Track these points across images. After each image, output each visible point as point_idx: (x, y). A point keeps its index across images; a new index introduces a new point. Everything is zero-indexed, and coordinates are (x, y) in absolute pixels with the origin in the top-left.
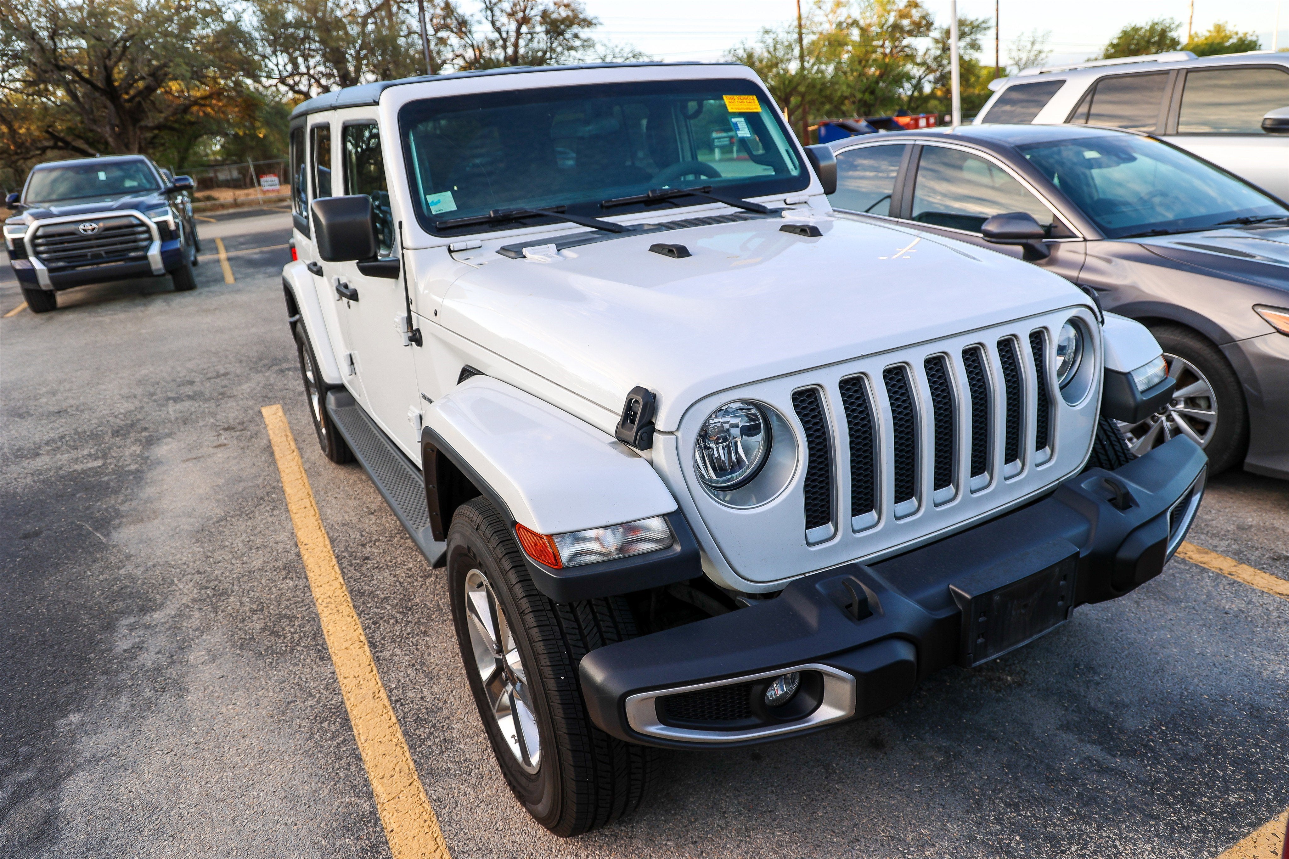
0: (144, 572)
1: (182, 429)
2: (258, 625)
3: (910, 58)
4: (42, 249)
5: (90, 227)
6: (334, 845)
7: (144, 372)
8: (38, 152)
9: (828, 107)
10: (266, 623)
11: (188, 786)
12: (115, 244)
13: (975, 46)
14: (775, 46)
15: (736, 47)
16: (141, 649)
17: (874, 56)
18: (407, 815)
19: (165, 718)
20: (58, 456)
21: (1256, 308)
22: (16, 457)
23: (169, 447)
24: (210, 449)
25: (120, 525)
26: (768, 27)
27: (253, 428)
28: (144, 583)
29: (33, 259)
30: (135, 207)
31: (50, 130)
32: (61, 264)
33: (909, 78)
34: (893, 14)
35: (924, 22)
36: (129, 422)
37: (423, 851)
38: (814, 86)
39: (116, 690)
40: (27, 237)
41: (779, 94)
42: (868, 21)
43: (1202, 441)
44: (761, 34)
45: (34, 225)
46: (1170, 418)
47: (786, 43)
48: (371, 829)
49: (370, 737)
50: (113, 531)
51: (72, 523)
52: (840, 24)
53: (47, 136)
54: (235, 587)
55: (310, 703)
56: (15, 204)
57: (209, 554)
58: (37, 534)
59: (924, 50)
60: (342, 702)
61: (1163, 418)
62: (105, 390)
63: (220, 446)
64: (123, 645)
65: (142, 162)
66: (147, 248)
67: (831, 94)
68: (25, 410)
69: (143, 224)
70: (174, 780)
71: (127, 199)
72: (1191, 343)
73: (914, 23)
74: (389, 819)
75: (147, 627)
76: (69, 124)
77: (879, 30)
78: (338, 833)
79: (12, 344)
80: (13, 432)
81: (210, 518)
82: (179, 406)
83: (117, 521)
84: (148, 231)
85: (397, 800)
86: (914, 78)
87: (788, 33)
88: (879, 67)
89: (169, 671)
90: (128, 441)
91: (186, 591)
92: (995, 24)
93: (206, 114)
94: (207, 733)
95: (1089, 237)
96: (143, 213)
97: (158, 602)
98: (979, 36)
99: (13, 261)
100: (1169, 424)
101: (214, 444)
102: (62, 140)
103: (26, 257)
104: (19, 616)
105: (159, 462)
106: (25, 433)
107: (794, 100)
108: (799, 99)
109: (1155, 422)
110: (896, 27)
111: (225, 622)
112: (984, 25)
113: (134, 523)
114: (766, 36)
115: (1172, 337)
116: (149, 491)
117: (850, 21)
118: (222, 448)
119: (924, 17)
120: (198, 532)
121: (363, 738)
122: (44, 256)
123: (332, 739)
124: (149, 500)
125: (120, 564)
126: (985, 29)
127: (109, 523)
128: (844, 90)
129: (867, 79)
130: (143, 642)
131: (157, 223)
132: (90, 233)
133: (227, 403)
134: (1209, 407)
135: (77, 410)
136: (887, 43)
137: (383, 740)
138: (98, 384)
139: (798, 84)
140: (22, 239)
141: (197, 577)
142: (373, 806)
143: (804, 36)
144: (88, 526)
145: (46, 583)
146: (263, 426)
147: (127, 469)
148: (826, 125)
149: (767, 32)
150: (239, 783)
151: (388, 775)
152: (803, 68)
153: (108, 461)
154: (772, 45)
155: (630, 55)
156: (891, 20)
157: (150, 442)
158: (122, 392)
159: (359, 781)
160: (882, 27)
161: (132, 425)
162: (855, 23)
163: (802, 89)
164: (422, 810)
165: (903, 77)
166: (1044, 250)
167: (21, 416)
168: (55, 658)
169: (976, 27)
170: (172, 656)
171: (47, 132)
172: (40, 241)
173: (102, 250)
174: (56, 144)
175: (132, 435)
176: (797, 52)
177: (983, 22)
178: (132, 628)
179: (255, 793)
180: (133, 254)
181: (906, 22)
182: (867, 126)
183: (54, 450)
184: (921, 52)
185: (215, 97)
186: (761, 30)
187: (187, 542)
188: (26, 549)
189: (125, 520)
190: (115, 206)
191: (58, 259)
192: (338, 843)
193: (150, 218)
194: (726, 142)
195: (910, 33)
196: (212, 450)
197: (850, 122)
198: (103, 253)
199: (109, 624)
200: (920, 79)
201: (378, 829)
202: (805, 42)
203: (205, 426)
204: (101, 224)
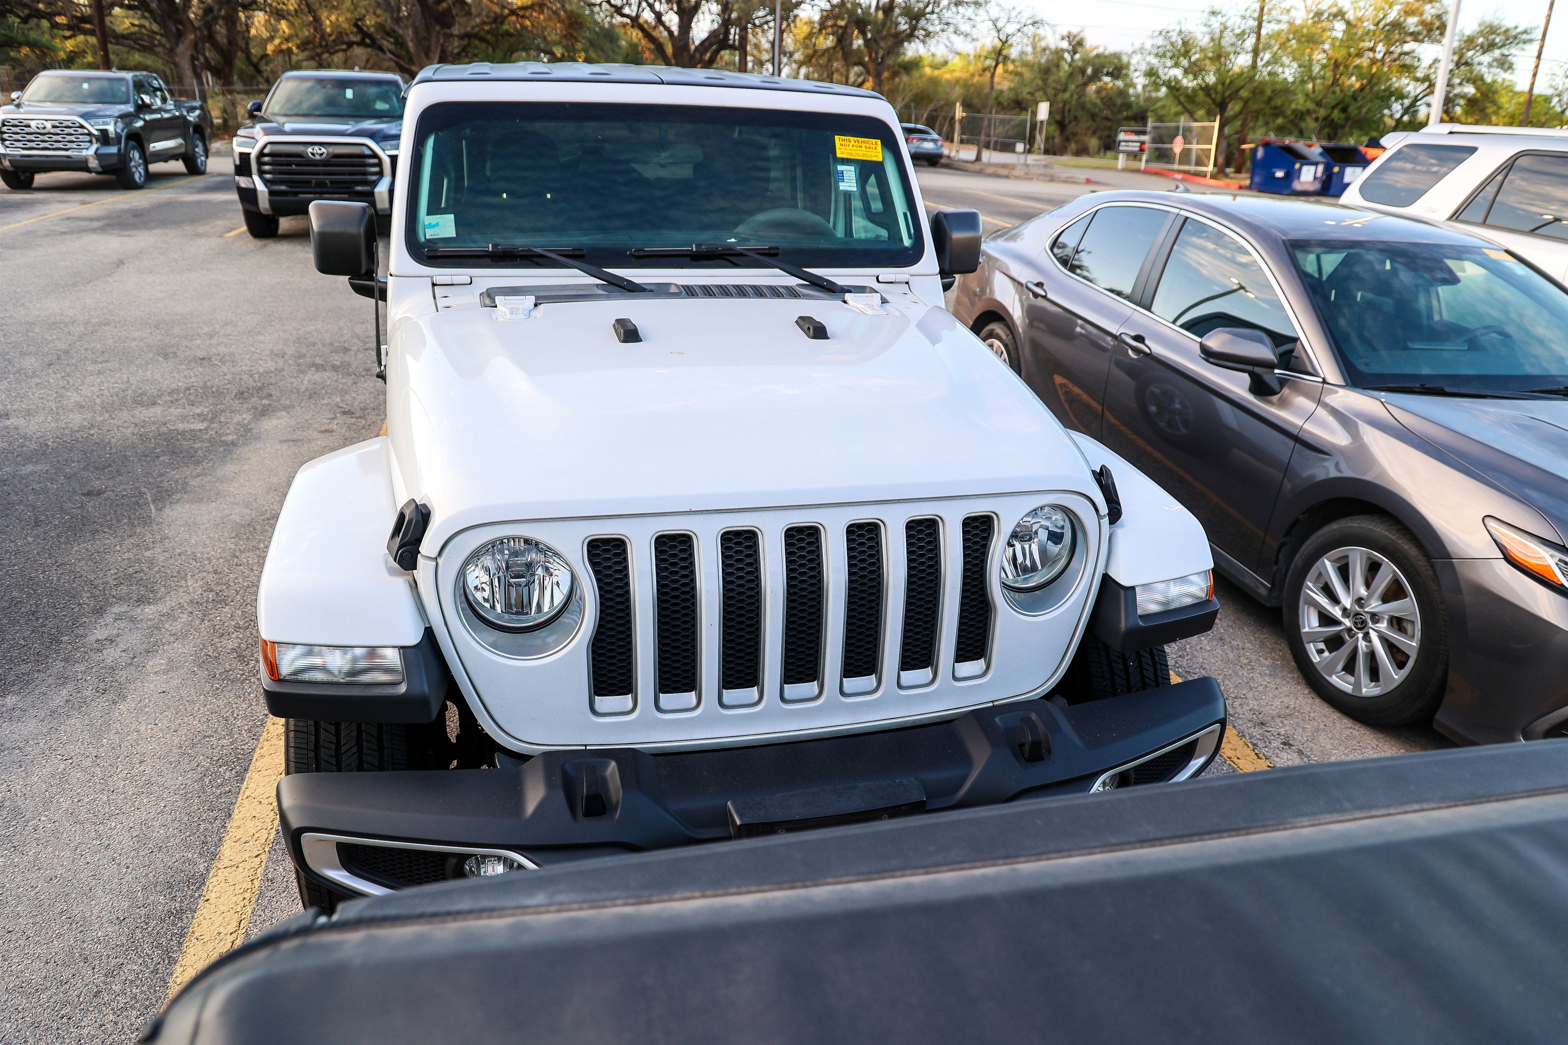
0: (167, 559)
1: (303, 404)
2: (231, 645)
3: (1407, 69)
4: (267, 168)
5: (319, 152)
6: (148, 898)
7: (311, 328)
8: (344, 47)
9: (1280, 121)
10: (240, 644)
11: (61, 800)
12: (343, 174)
13: (1504, 64)
14: (1222, 32)
15: (1170, 28)
16: (112, 641)
17: (1358, 61)
18: (232, 888)
19: (87, 722)
20: (172, 410)
21: (1487, 520)
22: (135, 402)
23: (278, 422)
24: (315, 432)
25: (178, 501)
26: (1217, 8)
27: (372, 417)
28: (159, 572)
29: (256, 178)
30: (372, 135)
31: (360, 23)
32: (283, 188)
33: (1401, 96)
34: (1397, 8)
35: (1437, 24)
36: (259, 384)
37: (221, 930)
38: (1262, 92)
39: (63, 680)
40: (254, 153)
41: (1213, 96)
42: (1360, 14)
43: (1396, 677)
44: (1206, 14)
45: (263, 140)
46: (1367, 637)
47: (1238, 31)
48: (190, 893)
49: (253, 795)
50: (167, 507)
51: (138, 488)
52: (1319, 14)
53: (355, 30)
54: (238, 597)
55: (224, 742)
56: (255, 113)
57: (238, 554)
58: (99, 493)
59: (1431, 62)
60: (254, 750)
61: (1360, 635)
62: (261, 342)
63: (326, 431)
64: (100, 634)
65: (395, 83)
66: (375, 184)
67: (1283, 105)
68: (175, 350)
69: (375, 155)
70: (54, 790)
71: (369, 125)
72: (1406, 547)
73: (1423, 23)
74: (214, 887)
75: (132, 620)
76: (379, 20)
77: (1372, 27)
78: (158, 888)
79: (209, 270)
80: (149, 373)
81: (263, 513)
82: (318, 377)
83: (179, 496)
84: (380, 164)
85: (234, 868)
86: (1407, 97)
87: (1244, 17)
88: (1360, 77)
89: (121, 673)
90: (245, 406)
91: (191, 589)
92: (1540, 37)
93: (524, 27)
94: (113, 748)
95: (1330, 379)
96: (377, 143)
97: (159, 595)
98: (1513, 51)
99: (237, 178)
100: (1364, 643)
101: (323, 428)
102: (370, 36)
103: (249, 174)
104: (31, 579)
105: (258, 438)
106: (158, 376)
107: (1234, 108)
108: (1241, 104)
109: (1351, 637)
110: (1396, 25)
111: (205, 633)
112: (1524, 36)
113: (191, 501)
114: (1213, 19)
115: (1387, 533)
116: (230, 468)
117: (1334, 10)
118: (327, 435)
119: (1439, 17)
120: (243, 526)
121: (248, 793)
122: (268, 176)
123: (218, 787)
124: (221, 480)
125: (151, 545)
126: (1525, 42)
127: (170, 496)
128: (1300, 102)
129: (1342, 91)
130: (118, 635)
131: (390, 156)
132: (318, 157)
133: (365, 381)
134: (1412, 637)
135: (221, 361)
136: (1381, 48)
137: (265, 801)
138: (259, 333)
139: (1242, 88)
140: (249, 154)
141: (210, 577)
142: (208, 870)
143: (1264, 24)
144: (149, 495)
145: (76, 548)
146: (383, 417)
147: (223, 438)
148: (1267, 145)
149: (1213, 13)
150: (107, 810)
151: (243, 840)
152: (1254, 66)
153: (213, 426)
154: (1218, 31)
155: (1030, 21)
156: (1393, 15)
157: (264, 412)
158: (275, 349)
159: (212, 839)
160: (1377, 24)
161: (260, 389)
162: (1340, 14)
163: (1244, 93)
164: (249, 886)
165: (1392, 94)
166: (1275, 385)
167: (166, 356)
168: (33, 632)
169: (1513, 38)
170: (135, 657)
171: (356, 25)
172: (266, 159)
173: (327, 179)
174: (363, 40)
175: (253, 400)
176: (1250, 42)
177: (1525, 32)
178: (118, 618)
179: (114, 824)
180: (359, 188)
181: (1412, 22)
182: (1321, 154)
183: (172, 402)
184: (1426, 62)
185: (537, 8)
186: (1208, 10)
187: (226, 535)
188: (82, 507)
189: (186, 496)
190: (349, 132)
191: (282, 182)
192: (152, 898)
193: (384, 150)
194: (1135, 147)
195: (1416, 37)
196: (315, 434)
197: (1300, 146)
198: (328, 182)
199: (101, 608)
200: (1416, 100)
201: (197, 895)
202: (1264, 32)
203: (327, 405)
204: (331, 149)
